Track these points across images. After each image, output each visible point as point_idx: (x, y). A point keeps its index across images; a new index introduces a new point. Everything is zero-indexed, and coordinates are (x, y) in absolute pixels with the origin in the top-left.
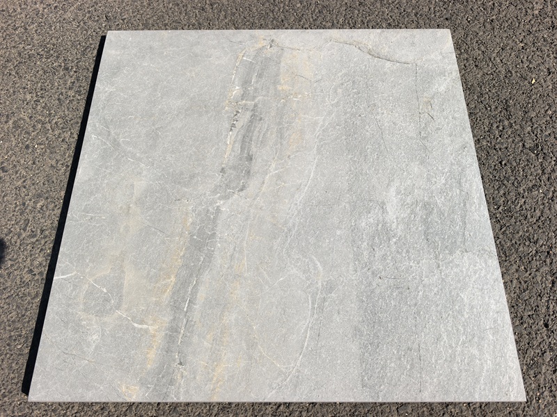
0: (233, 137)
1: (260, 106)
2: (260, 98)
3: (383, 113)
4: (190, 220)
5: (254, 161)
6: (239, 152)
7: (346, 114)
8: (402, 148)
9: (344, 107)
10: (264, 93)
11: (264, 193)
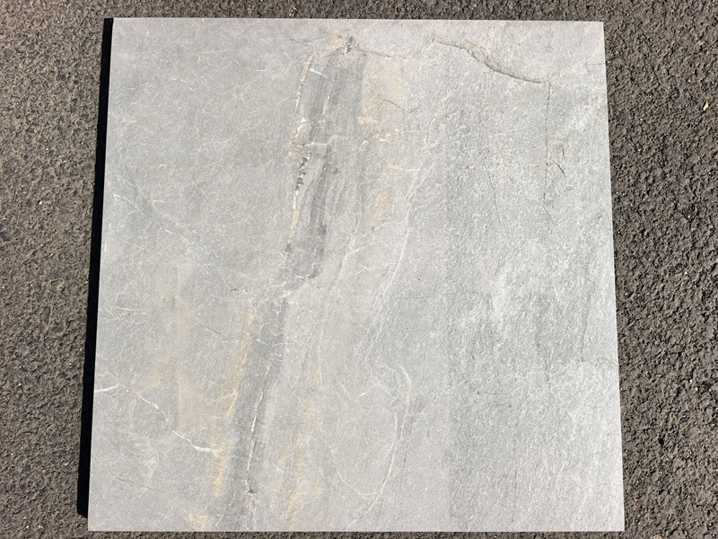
0: (300, 199)
1: (334, 150)
2: (335, 137)
3: (498, 164)
4: (251, 317)
5: (328, 234)
6: (309, 221)
7: (449, 164)
8: (519, 217)
9: (447, 153)
10: (340, 129)
11: (341, 281)
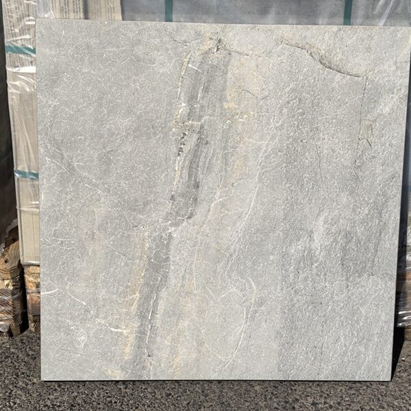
0: (181, 163)
1: (206, 127)
2: (206, 117)
3: (324, 139)
4: (147, 245)
5: (200, 188)
6: (187, 178)
7: (288, 138)
9: (288, 130)
10: (210, 112)
11: (209, 221)
